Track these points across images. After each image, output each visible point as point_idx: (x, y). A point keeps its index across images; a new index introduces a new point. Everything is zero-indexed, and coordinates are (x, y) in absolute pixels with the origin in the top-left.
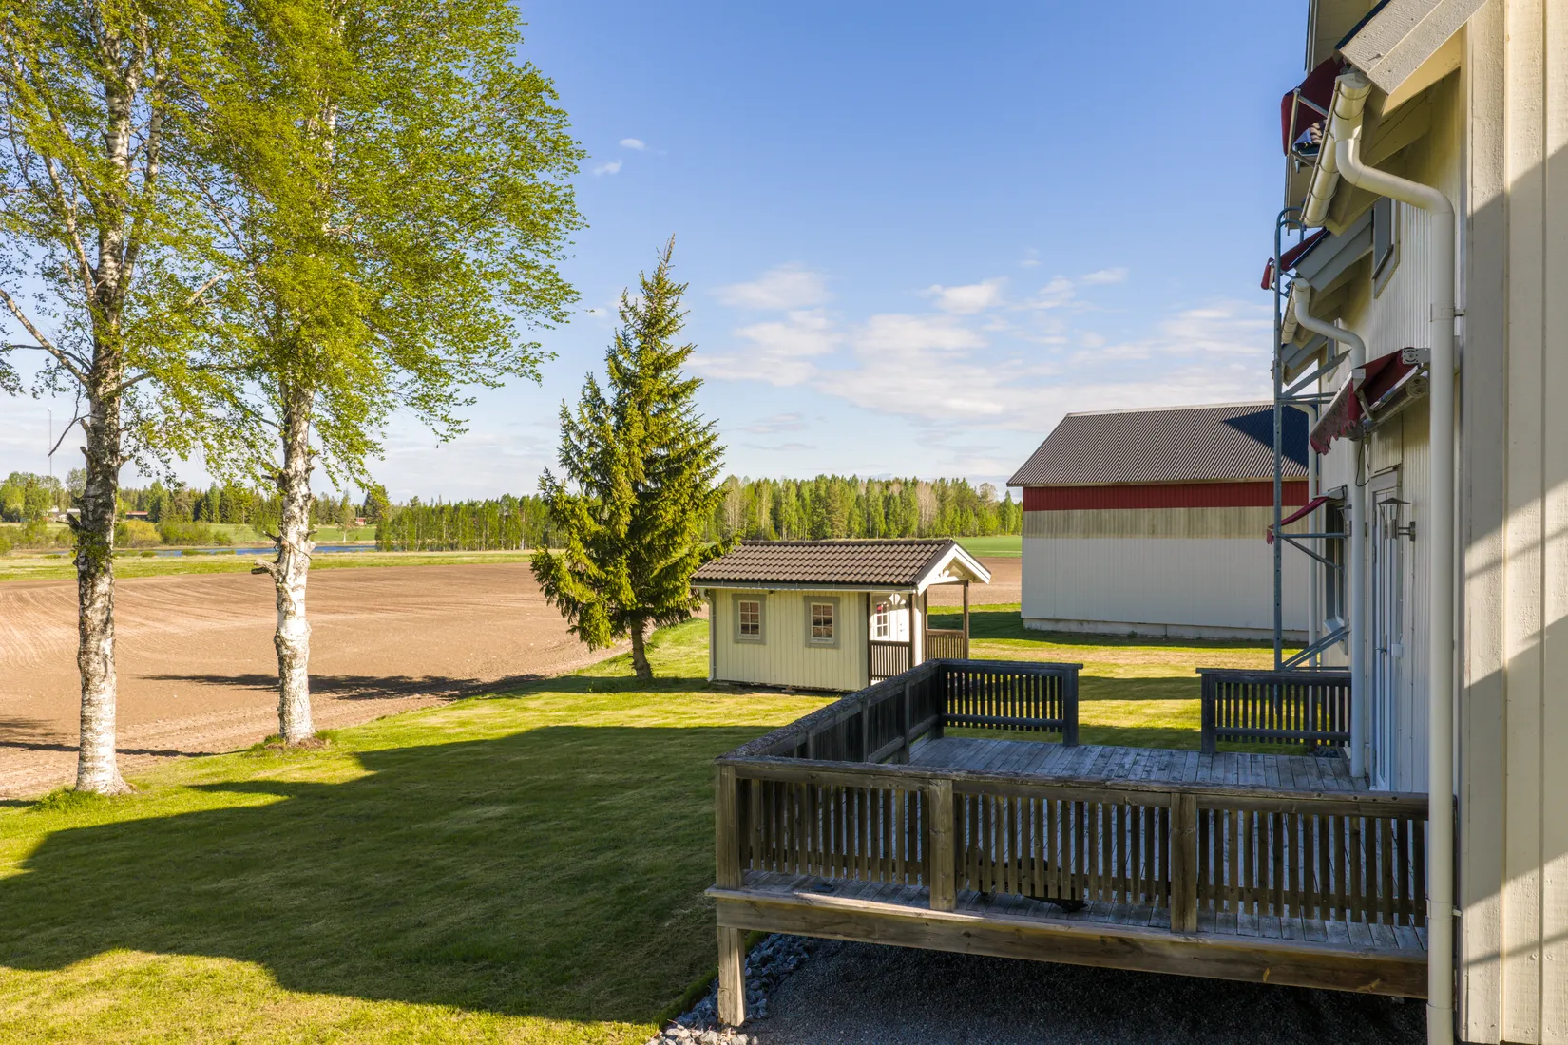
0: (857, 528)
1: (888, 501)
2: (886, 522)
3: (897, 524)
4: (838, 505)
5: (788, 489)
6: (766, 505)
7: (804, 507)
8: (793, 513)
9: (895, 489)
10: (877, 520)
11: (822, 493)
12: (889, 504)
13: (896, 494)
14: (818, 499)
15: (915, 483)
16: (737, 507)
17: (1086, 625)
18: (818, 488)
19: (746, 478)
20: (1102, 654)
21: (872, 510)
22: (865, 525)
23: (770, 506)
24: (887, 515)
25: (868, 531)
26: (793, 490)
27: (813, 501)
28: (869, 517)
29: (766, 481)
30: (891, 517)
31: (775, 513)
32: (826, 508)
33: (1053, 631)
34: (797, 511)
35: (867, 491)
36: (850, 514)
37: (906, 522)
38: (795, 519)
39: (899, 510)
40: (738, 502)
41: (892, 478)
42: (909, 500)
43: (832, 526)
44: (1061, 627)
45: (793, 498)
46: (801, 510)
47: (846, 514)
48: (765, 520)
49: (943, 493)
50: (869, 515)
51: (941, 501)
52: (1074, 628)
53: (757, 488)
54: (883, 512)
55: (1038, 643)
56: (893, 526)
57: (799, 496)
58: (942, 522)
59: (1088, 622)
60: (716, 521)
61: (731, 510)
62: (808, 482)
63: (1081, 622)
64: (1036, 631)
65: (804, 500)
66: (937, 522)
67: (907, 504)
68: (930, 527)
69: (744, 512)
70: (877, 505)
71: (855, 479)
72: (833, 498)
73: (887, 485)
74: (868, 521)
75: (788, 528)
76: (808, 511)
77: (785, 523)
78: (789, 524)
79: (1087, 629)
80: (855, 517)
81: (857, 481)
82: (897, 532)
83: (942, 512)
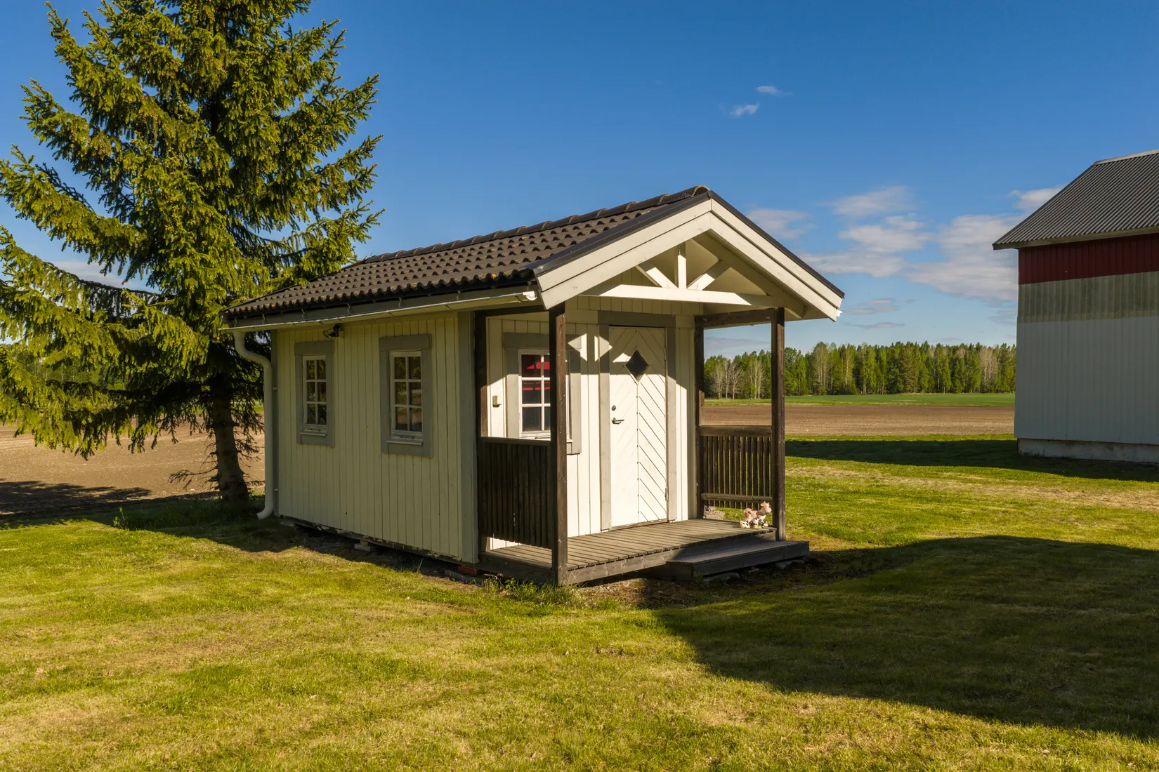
0: (926, 385)
1: (954, 362)
2: (952, 380)
3: (961, 382)
4: (910, 365)
5: (868, 352)
6: (849, 366)
7: (881, 368)
8: (872, 373)
9: (961, 353)
10: (945, 377)
11: (897, 356)
12: (955, 365)
13: (962, 357)
14: (893, 361)
15: (979, 348)
16: (825, 367)
17: (1116, 449)
18: (893, 352)
19: (833, 345)
20: (1141, 493)
21: (940, 370)
22: (933, 382)
23: (852, 366)
24: (952, 375)
25: (936, 386)
26: (872, 355)
27: (888, 362)
28: (937, 376)
29: (851, 348)
30: (956, 375)
31: (856, 372)
32: (899, 368)
33: (1063, 458)
34: (875, 370)
35: (935, 354)
36: (921, 373)
37: (970, 379)
38: (873, 378)
39: (963, 370)
40: (825, 363)
41: (958, 344)
42: (973, 361)
43: (904, 383)
44: (1077, 452)
45: (872, 360)
46: (879, 371)
47: (917, 373)
48: (848, 378)
49: (1003, 356)
50: (937, 374)
51: (1001, 362)
52: (1098, 454)
53: (842, 352)
54: (949, 372)
55: (1032, 474)
56: (958, 383)
57: (878, 358)
58: (1003, 379)
59: (1122, 445)
60: (807, 378)
61: (819, 370)
62: (886, 348)
63: (1110, 445)
64: (1037, 457)
65: (881, 362)
66: (997, 380)
67: (971, 364)
68: (991, 384)
69: (831, 371)
70: (944, 365)
71: (926, 345)
72: (906, 359)
73: (955, 349)
74: (936, 379)
75: (868, 385)
76: (885, 370)
77: (865, 380)
78: (869, 381)
79: (1119, 455)
80: (924, 375)
81: (928, 346)
82: (962, 388)
83: (1003, 372)
